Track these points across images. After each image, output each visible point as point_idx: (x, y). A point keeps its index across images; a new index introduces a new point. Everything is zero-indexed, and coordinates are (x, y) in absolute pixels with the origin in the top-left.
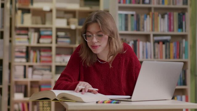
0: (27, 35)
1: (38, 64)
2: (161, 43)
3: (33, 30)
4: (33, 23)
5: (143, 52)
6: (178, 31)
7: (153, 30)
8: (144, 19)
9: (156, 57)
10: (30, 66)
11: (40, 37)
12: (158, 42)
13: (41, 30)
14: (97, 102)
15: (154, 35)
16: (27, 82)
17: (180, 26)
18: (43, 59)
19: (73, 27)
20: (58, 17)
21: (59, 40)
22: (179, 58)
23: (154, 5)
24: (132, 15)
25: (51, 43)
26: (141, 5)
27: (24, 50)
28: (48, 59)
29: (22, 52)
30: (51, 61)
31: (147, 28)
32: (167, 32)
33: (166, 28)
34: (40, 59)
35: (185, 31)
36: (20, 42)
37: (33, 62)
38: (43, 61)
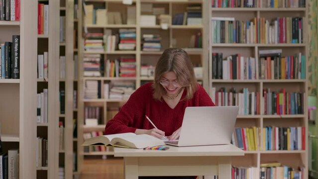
0: (102, 39)
1: (117, 78)
2: (269, 59)
3: (110, 32)
4: (109, 23)
5: (245, 71)
6: (292, 43)
7: (257, 42)
8: (246, 28)
9: (263, 76)
10: (106, 82)
11: (119, 41)
12: (265, 57)
13: (121, 31)
14: (144, 149)
15: (260, 48)
16: (103, 103)
17: (295, 36)
18: (123, 72)
19: (164, 26)
20: (143, 13)
21: (146, 45)
22: (294, 78)
23: (260, 8)
24: (231, 22)
25: (135, 49)
26: (242, 9)
27: (98, 60)
28: (131, 72)
29: (94, 62)
30: (134, 75)
31: (251, 39)
32: (277, 44)
33: (276, 38)
34: (120, 72)
35: (302, 42)
36: (92, 48)
37: (110, 76)
38: (124, 75)
